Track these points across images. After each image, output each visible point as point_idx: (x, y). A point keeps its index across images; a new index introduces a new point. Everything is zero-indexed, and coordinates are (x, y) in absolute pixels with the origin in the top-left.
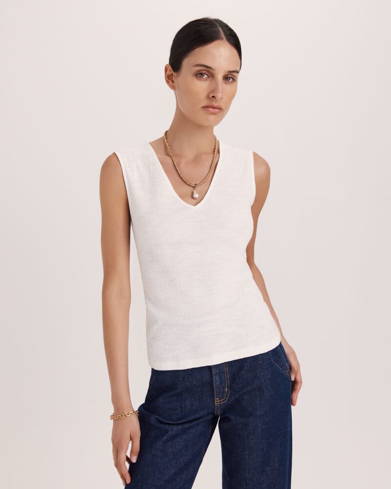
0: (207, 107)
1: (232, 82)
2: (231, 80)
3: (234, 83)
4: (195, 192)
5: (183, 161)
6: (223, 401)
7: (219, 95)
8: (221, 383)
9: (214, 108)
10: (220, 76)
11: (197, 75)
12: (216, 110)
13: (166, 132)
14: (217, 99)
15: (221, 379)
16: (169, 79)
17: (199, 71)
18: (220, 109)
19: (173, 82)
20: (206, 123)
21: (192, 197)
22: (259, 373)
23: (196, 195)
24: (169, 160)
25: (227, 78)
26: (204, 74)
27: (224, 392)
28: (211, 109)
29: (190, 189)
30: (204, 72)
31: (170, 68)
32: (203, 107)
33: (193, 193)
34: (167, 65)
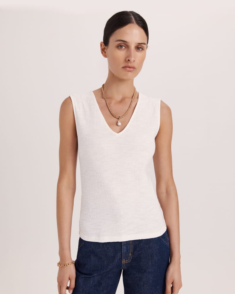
0: (125, 67)
1: (142, 50)
2: (141, 49)
3: (143, 51)
4: (119, 121)
5: (113, 102)
6: (127, 261)
7: (132, 59)
8: (127, 251)
9: (130, 68)
10: (133, 47)
11: (118, 47)
12: (131, 69)
13: (103, 85)
14: (131, 61)
15: (127, 247)
16: (103, 51)
17: (120, 44)
18: (134, 68)
19: (105, 53)
20: (125, 78)
21: (117, 125)
22: (152, 245)
23: (119, 124)
24: (103, 101)
25: (139, 48)
26: (123, 46)
27: (128, 256)
28: (128, 69)
29: (115, 120)
30: (123, 45)
31: (103, 44)
32: (123, 67)
33: (117, 122)
34: (102, 42)
